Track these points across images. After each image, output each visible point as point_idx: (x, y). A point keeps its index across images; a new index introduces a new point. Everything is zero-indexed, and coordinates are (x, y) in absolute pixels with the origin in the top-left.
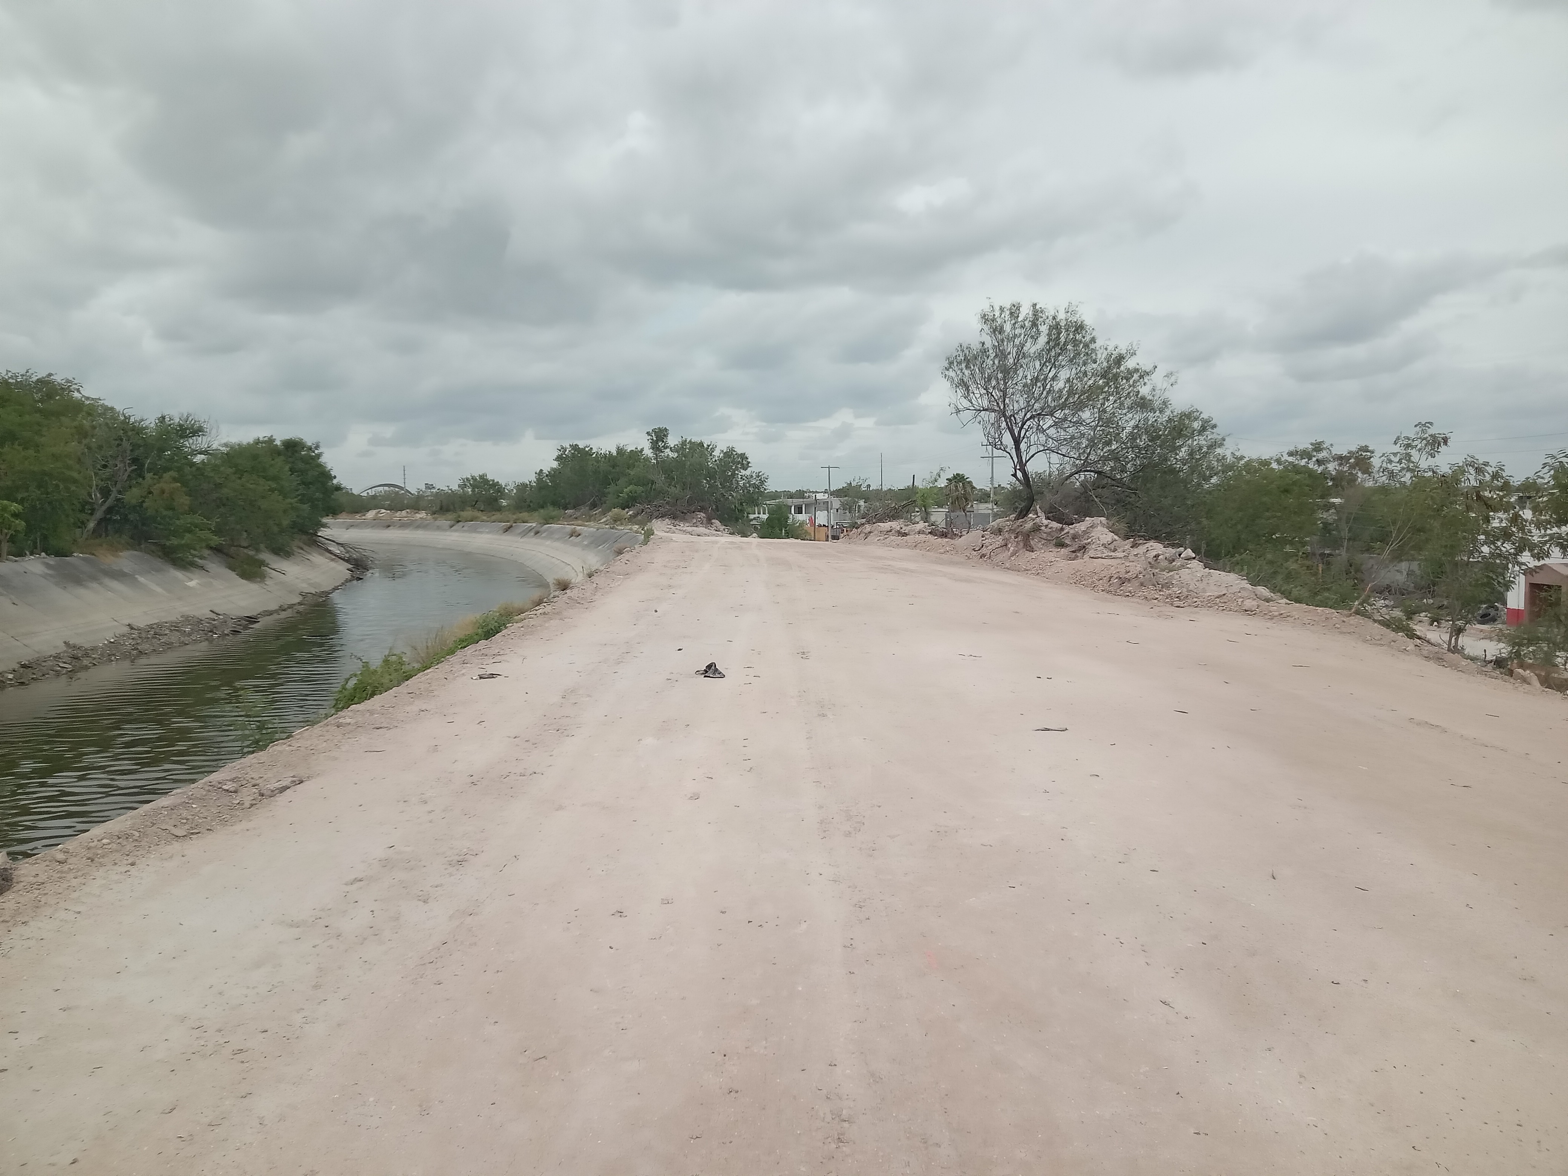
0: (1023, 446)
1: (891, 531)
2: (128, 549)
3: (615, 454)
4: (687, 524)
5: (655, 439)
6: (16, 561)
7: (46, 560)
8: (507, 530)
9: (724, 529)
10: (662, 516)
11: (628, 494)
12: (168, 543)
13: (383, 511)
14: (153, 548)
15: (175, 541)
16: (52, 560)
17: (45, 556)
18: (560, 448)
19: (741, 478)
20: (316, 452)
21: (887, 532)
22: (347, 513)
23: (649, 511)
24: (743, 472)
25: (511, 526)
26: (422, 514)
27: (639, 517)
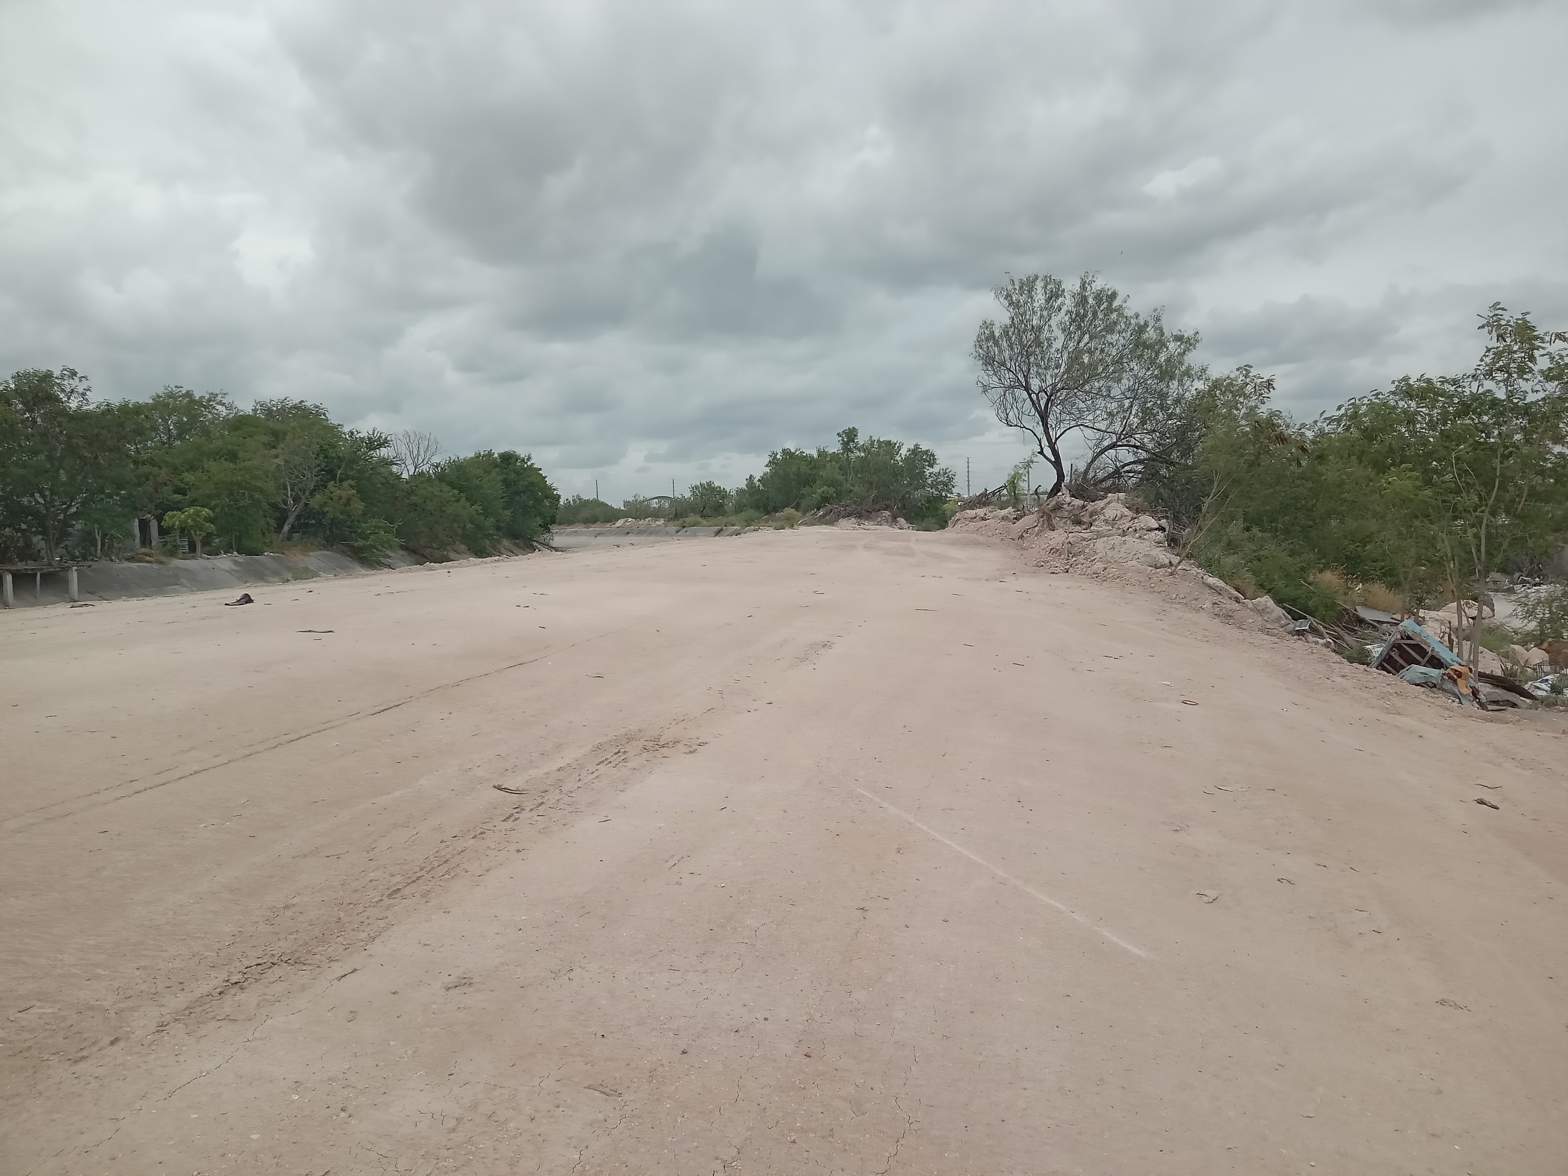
0: (1051, 421)
1: (975, 518)
2: (320, 549)
3: (816, 456)
4: (872, 523)
5: (845, 440)
6: (208, 559)
7: (236, 558)
8: (718, 533)
9: (909, 527)
10: (848, 515)
11: (821, 496)
12: (356, 544)
13: (630, 519)
14: (345, 549)
15: (360, 543)
16: (241, 558)
17: (237, 555)
18: (771, 454)
19: (929, 476)
20: (529, 463)
21: (972, 518)
22: (601, 522)
23: (837, 510)
24: (931, 470)
25: (722, 530)
26: (661, 522)
27: (828, 517)
